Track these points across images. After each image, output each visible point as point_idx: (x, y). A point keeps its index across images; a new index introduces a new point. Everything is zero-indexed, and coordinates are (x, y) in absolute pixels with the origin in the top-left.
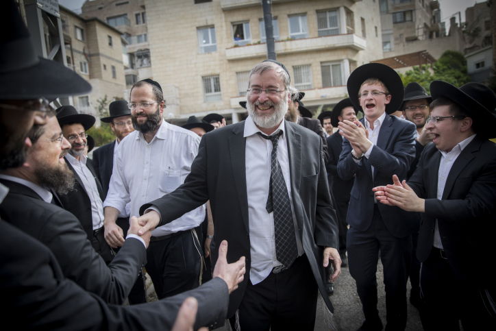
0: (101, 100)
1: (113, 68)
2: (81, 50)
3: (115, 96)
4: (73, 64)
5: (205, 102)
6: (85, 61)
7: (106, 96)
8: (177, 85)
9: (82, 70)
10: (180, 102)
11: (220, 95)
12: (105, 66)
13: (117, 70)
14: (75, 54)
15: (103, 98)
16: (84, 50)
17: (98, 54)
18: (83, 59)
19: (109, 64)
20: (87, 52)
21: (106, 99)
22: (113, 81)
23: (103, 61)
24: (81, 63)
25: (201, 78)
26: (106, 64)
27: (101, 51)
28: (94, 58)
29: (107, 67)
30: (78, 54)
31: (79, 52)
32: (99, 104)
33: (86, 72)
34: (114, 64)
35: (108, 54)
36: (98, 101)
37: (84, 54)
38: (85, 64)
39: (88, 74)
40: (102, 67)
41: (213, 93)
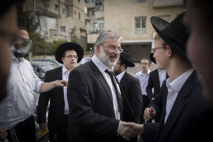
0: (72, 29)
1: (79, 13)
2: (64, 2)
3: (80, 27)
4: (59, 8)
5: (135, 33)
6: (65, 8)
7: (75, 27)
8: (119, 22)
9: (63, 13)
10: (120, 32)
11: (146, 30)
12: (75, 12)
13: (81, 15)
14: (60, 3)
15: (74, 27)
16: (65, 2)
17: (72, 5)
18: (64, 7)
19: (78, 11)
20: (67, 4)
21: (75, 28)
22: (79, 20)
23: (75, 9)
24: (63, 9)
25: (134, 18)
26: (76, 11)
27: (74, 4)
28: (70, 7)
29: (76, 13)
30: (62, 5)
31: (62, 3)
32: (71, 31)
33: (65, 14)
34: (80, 11)
35: (77, 6)
36: (71, 29)
37: (65, 4)
38: (65, 10)
39: (66, 15)
40: (74, 13)
41: (141, 28)
